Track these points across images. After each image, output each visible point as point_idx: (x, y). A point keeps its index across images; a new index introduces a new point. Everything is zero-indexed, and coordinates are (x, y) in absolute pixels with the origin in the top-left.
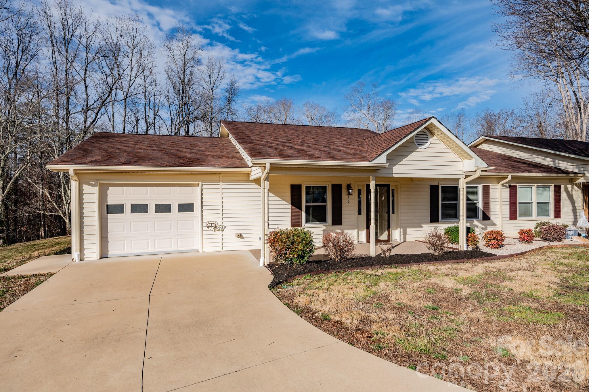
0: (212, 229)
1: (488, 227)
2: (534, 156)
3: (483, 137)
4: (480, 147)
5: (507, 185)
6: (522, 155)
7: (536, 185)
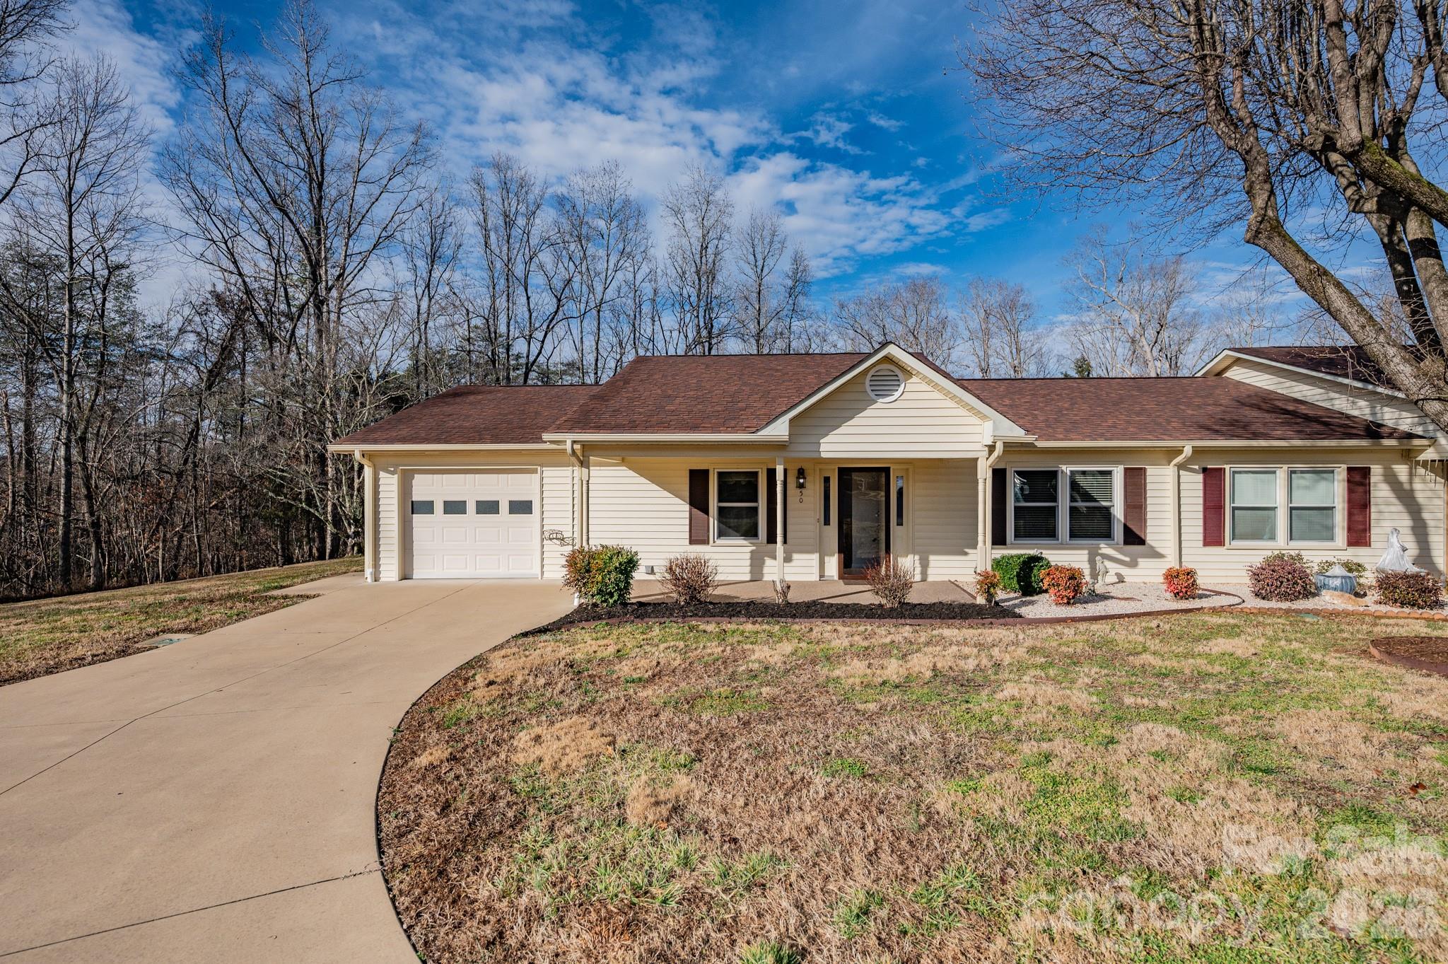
0: (558, 542)
1: (1139, 560)
2: (1333, 395)
3: (1226, 352)
4: (1228, 374)
5: (1197, 467)
6: (1309, 393)
7: (1285, 467)
